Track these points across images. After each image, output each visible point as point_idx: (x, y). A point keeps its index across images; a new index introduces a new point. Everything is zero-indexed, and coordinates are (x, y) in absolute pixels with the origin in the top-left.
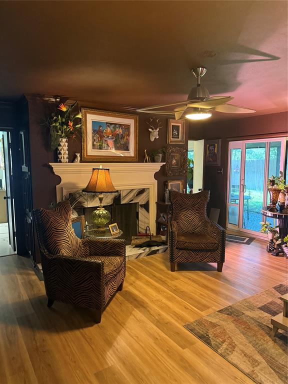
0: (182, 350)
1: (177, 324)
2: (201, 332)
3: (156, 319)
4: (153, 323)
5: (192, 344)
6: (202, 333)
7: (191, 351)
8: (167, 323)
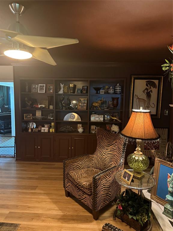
0: (11, 211)
1: (25, 223)
2: (5, 227)
3: (42, 217)
4: (41, 214)
5: (7, 217)
6: (3, 227)
7: (5, 214)
8: (33, 219)
